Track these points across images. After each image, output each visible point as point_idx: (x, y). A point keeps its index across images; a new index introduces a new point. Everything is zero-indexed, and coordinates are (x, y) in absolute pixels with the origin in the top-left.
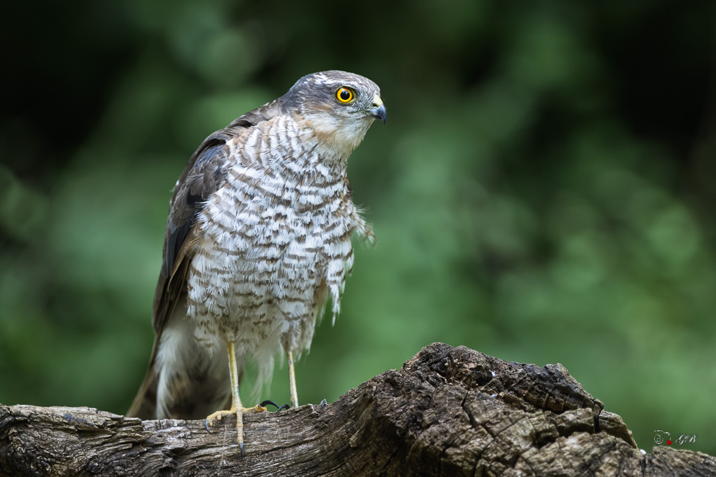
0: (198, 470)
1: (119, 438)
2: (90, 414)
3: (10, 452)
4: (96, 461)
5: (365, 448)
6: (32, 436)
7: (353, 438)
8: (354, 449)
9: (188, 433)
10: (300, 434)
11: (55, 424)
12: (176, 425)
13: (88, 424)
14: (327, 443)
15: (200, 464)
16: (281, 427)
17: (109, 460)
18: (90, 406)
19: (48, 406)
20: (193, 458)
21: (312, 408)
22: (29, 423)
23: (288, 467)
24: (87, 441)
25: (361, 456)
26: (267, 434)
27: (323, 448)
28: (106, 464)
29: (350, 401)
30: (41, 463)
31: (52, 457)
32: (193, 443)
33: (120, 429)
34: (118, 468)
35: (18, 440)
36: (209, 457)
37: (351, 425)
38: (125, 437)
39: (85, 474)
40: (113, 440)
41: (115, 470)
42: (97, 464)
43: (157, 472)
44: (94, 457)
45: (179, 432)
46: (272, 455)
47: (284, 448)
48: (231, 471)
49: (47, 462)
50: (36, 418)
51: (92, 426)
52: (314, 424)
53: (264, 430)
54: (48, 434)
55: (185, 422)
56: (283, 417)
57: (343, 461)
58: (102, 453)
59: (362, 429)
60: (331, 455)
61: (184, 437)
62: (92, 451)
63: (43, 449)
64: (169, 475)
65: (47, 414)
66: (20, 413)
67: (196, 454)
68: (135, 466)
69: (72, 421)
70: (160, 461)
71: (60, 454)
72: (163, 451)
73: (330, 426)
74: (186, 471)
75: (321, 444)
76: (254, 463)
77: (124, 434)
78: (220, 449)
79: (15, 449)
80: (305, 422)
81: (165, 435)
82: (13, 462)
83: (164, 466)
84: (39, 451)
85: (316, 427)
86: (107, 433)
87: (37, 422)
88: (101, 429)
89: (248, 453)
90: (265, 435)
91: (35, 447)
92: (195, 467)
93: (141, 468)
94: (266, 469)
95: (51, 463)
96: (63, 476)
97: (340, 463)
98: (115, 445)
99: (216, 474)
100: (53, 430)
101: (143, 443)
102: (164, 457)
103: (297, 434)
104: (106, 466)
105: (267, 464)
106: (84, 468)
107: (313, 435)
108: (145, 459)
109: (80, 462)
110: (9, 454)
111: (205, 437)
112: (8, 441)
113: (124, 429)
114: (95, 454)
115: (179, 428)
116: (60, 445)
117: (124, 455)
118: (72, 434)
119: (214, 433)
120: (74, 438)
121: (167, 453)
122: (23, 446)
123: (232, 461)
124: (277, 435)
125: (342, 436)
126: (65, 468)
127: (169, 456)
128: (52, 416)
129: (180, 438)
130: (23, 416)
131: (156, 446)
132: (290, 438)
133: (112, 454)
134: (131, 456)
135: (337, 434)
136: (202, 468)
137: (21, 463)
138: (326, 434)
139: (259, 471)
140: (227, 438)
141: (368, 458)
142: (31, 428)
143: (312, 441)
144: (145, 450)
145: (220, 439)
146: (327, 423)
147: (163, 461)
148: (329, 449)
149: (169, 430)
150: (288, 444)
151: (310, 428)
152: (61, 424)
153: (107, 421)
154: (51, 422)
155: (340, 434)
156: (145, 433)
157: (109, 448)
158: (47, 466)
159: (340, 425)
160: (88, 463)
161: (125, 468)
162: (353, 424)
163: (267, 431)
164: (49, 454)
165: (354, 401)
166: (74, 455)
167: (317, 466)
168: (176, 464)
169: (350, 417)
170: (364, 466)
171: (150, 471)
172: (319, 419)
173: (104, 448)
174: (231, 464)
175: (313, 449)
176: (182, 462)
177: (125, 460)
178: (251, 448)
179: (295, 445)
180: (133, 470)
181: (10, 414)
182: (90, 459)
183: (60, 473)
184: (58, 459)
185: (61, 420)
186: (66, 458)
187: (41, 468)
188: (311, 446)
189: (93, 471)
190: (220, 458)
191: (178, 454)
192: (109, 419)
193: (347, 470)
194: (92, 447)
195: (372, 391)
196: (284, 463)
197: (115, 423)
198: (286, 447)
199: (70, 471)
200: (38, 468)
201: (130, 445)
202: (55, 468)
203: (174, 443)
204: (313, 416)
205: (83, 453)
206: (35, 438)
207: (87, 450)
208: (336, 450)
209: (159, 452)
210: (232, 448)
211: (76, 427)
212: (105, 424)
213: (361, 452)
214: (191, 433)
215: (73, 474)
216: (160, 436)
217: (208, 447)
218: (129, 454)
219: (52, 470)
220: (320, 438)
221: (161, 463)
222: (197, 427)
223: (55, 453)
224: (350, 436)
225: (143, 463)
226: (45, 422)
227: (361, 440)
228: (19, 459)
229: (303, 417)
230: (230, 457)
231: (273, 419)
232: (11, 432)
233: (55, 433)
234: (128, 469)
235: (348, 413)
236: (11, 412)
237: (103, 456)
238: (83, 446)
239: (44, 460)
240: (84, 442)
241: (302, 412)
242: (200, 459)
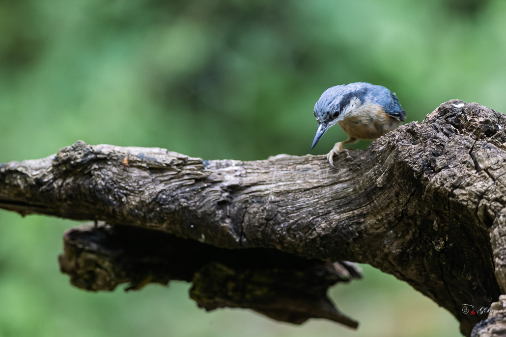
0: (250, 204)
1: (183, 175)
2: (160, 154)
3: (92, 184)
4: (164, 194)
5: (389, 188)
6: (110, 172)
7: (380, 180)
8: (381, 189)
9: (244, 172)
10: (336, 175)
12: (234, 165)
13: (158, 163)
14: (358, 183)
15: (252, 198)
16: (321, 168)
17: (175, 193)
18: (161, 147)
19: (127, 146)
20: (247, 194)
21: (348, 153)
22: (109, 160)
23: (325, 203)
24: (157, 177)
25: (386, 195)
26: (309, 174)
27: (355, 187)
28: (172, 197)
29: (378, 148)
30: (118, 195)
31: (127, 189)
32: (246, 181)
33: (185, 168)
34: (183, 200)
35: (99, 174)
36: (259, 193)
37: (379, 168)
38: (188, 174)
39: (154, 204)
40: (178, 176)
41: (180, 202)
42: (164, 197)
43: (215, 205)
44: (161, 191)
45: (236, 171)
46: (312, 192)
47: (322, 187)
48: (278, 205)
49: (123, 194)
50: (114, 156)
51: (161, 164)
52: (348, 166)
53: (307, 171)
54: (124, 170)
55: (241, 163)
56: (323, 161)
57: (372, 199)
58: (169, 187)
59: (387, 172)
60: (362, 194)
61: (240, 176)
62: (160, 185)
63: (119, 183)
64: (226, 207)
65: (124, 153)
66: (101, 151)
67: (249, 190)
68: (196, 199)
69: (144, 159)
70: (218, 195)
71: (134, 187)
72: (221, 187)
73: (361, 168)
74: (240, 204)
75: (354, 184)
76: (297, 199)
77: (188, 172)
78: (269, 186)
79: (96, 182)
80: (342, 165)
81: (224, 173)
82: (94, 192)
83: (221, 199)
84: (116, 184)
85: (350, 170)
86: (174, 170)
87: (115, 160)
88: (169, 167)
89: (293, 191)
90: (308, 175)
91: (113, 181)
92: (247, 201)
93: (202, 201)
94: (307, 204)
95: (126, 195)
96: (137, 206)
97: (369, 200)
98: (180, 181)
99: (265, 208)
101: (204, 179)
102: (221, 192)
103: (334, 175)
104: (173, 199)
105: (308, 200)
106: (154, 200)
107: (347, 176)
108: (206, 193)
109: (150, 195)
110: (91, 186)
111: (258, 176)
112: (90, 175)
113: (188, 167)
114: (164, 188)
115: (236, 168)
116: (134, 180)
117: (188, 190)
118: (144, 170)
119: (266, 173)
120: (146, 174)
121: (225, 188)
122: (103, 179)
123: (279, 196)
124: (318, 175)
125: (371, 177)
126: (138, 199)
127: (226, 191)
128: (128, 154)
129: (236, 176)
130: (103, 154)
131: (215, 183)
132: (328, 178)
133: (178, 188)
134: (194, 190)
135: (367, 176)
136: (253, 202)
137: (101, 194)
138: (358, 175)
139: (302, 205)
140: (276, 177)
141: (392, 197)
142: (110, 165)
143: (346, 181)
144: (206, 185)
145: (270, 177)
146: (359, 166)
147: (221, 196)
148: (360, 189)
149: (227, 169)
150: (326, 183)
151: (345, 170)
152: (135, 161)
153: (174, 160)
155: (369, 176)
156: (205, 172)
157: (175, 183)
158: (123, 197)
159: (370, 168)
160: (157, 196)
161: (188, 200)
162: (380, 167)
163: (310, 172)
164: (124, 187)
165: (381, 148)
166: (146, 189)
167: (350, 203)
168: (232, 198)
169: (377, 161)
170: (389, 204)
171: (209, 204)
172: (353, 163)
173: (171, 183)
174: (278, 199)
175: (347, 188)
176: (237, 196)
177: (189, 194)
178: (296, 186)
179: (332, 185)
180: (195, 202)
181: (93, 153)
182: (159, 192)
183: (134, 203)
184: (132, 191)
185: (135, 158)
186: (139, 191)
187: (118, 199)
188: (345, 185)
189: (161, 203)
190: (269, 194)
191: (234, 189)
192: (176, 159)
193: (375, 207)
194: (161, 182)
195: (395, 139)
196: (322, 200)
197: (180, 162)
198: (324, 186)
199: (142, 202)
200: (116, 199)
201: (193, 182)
202: (130, 199)
203: (231, 180)
204: (347, 160)
205: (152, 187)
206: (114, 173)
207: (157, 185)
208: (366, 189)
209: (217, 188)
210: (279, 185)
211: (148, 164)
212: (172, 163)
213: (386, 191)
214: (247, 173)
215: (145, 204)
216: (220, 174)
217: (260, 185)
218: (192, 188)
219: (127, 200)
220: (353, 178)
221: (219, 197)
222: (251, 167)
223: (130, 186)
224: (377, 178)
225: (203, 196)
227: (386, 181)
228: (100, 191)
229: (340, 161)
230: (277, 193)
231: (315, 162)
232: (93, 168)
233: (131, 169)
234: (191, 201)
235: (376, 157)
236: (93, 150)
237: (170, 190)
238: (153, 180)
239: (120, 192)
240: (154, 177)
241: (339, 156)
242: (252, 194)
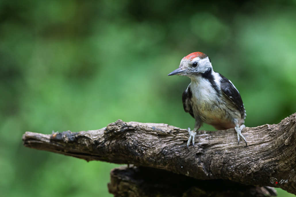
0: (214, 154)
1: (177, 139)
2: (164, 127)
3: (126, 144)
4: (166, 149)
5: (292, 146)
6: (136, 137)
7: (286, 141)
8: (287, 146)
9: (211, 137)
10: (262, 138)
11: (147, 131)
12: (205, 133)
13: (163, 132)
14: (275, 143)
15: (216, 151)
16: (254, 135)
17: (172, 149)
18: (165, 123)
19: (145, 123)
20: (212, 149)
21: (269, 126)
22: (135, 130)
23: (256, 154)
24: (162, 140)
25: (290, 150)
26: (247, 138)
27: (273, 145)
28: (171, 150)
29: (286, 123)
30: (141, 150)
31: (146, 147)
32: (212, 141)
33: (178, 134)
34: (177, 152)
35: (130, 138)
36: (219, 148)
37: (286, 134)
38: (180, 138)
39: (161, 155)
40: (174, 139)
41: (175, 154)
42: (166, 151)
43: (195, 155)
44: (165, 148)
45: (206, 136)
46: (249, 148)
47: (254, 145)
48: (230, 155)
49: (144, 149)
50: (139, 128)
51: (165, 132)
52: (269, 134)
53: (246, 136)
54: (144, 136)
56: (255, 130)
57: (282, 152)
58: (169, 145)
59: (291, 136)
60: (277, 149)
61: (208, 139)
62: (164, 144)
63: (141, 143)
64: (201, 156)
65: (144, 126)
66: (131, 125)
67: (214, 147)
68: (184, 152)
69: (155, 130)
70: (196, 150)
71: (149, 145)
72: (198, 145)
73: (276, 135)
74: (209, 155)
75: (272, 143)
76: (240, 152)
77: (180, 137)
78: (225, 145)
79: (128, 143)
80: (265, 133)
81: (200, 138)
82: (127, 148)
83: (198, 152)
84: (140, 144)
85: (270, 135)
86: (172, 136)
87: (139, 130)
88: (169, 134)
89: (238, 147)
91: (138, 142)
92: (213, 153)
93: (188, 153)
94: (246, 155)
95: (145, 150)
96: (151, 156)
97: (281, 152)
98: (175, 142)
99: (223, 157)
100: (146, 134)
102: (198, 148)
103: (261, 138)
104: (171, 152)
105: (247, 152)
106: (161, 152)
107: (269, 139)
109: (159, 150)
110: (126, 145)
111: (219, 139)
112: (125, 138)
113: (180, 134)
114: (166, 146)
115: (206, 135)
116: (150, 141)
117: (179, 147)
118: (155, 136)
119: (223, 137)
120: (156, 138)
121: (200, 146)
122: (132, 141)
123: (230, 150)
124: (252, 138)
125: (281, 140)
126: (152, 152)
127: (201, 147)
128: (146, 127)
129: (206, 139)
130: (132, 127)
132: (258, 140)
133: (174, 146)
134: (183, 147)
135: (279, 139)
136: (216, 153)
137: (131, 149)
138: (274, 139)
139: (243, 155)
140: (228, 139)
141: (293, 150)
142: (136, 133)
143: (268, 142)
145: (225, 140)
146: (275, 133)
147: (198, 150)
148: (276, 146)
149: (201, 135)
150: (257, 143)
151: (267, 136)
152: (150, 131)
153: (172, 130)
154: (145, 130)
155: (280, 139)
157: (172, 143)
158: (143, 151)
159: (281, 135)
160: (163, 150)
161: (180, 152)
162: (287, 134)
163: (248, 136)
164: (144, 145)
165: (287, 123)
166: (156, 146)
167: (270, 154)
168: (204, 151)
169: (285, 131)
170: (292, 154)
171: (192, 154)
172: (271, 131)
173: (170, 143)
174: (230, 152)
175: (268, 146)
176: (207, 150)
177: (180, 149)
179: (260, 144)
180: (184, 154)
181: (126, 126)
182: (164, 148)
183: (149, 154)
184: (149, 148)
185: (150, 129)
186: (152, 147)
187: (141, 152)
188: (267, 144)
189: (165, 154)
190: (225, 149)
191: (205, 146)
192: (173, 129)
193: (284, 156)
194: (165, 142)
195: (295, 118)
196: (254, 152)
197: (175, 131)
198: (256, 145)
199: (154, 153)
200: (139, 152)
201: (183, 142)
202: (147, 152)
203: (204, 141)
204: (268, 130)
205: (160, 145)
206: (138, 137)
207: (162, 144)
208: (279, 146)
209: (196, 146)
210: (231, 144)
211: (157, 133)
212: (171, 132)
213: (290, 147)
214: (212, 137)
215: (155, 155)
216: (197, 138)
217: (220, 144)
218: (182, 146)
219: (146, 153)
220: (272, 140)
222: (215, 134)
223: (147, 145)
224: (285, 140)
226: (143, 130)
227: (290, 142)
228: (130, 147)
229: (264, 130)
230: (229, 148)
231: (250, 131)
232: (127, 134)
233: (148, 135)
234: (181, 153)
235: (285, 129)
236: (127, 125)
237: (169, 147)
238: (160, 142)
239: (142, 148)
240: (161, 140)
241: (264, 128)
242: (215, 149)
